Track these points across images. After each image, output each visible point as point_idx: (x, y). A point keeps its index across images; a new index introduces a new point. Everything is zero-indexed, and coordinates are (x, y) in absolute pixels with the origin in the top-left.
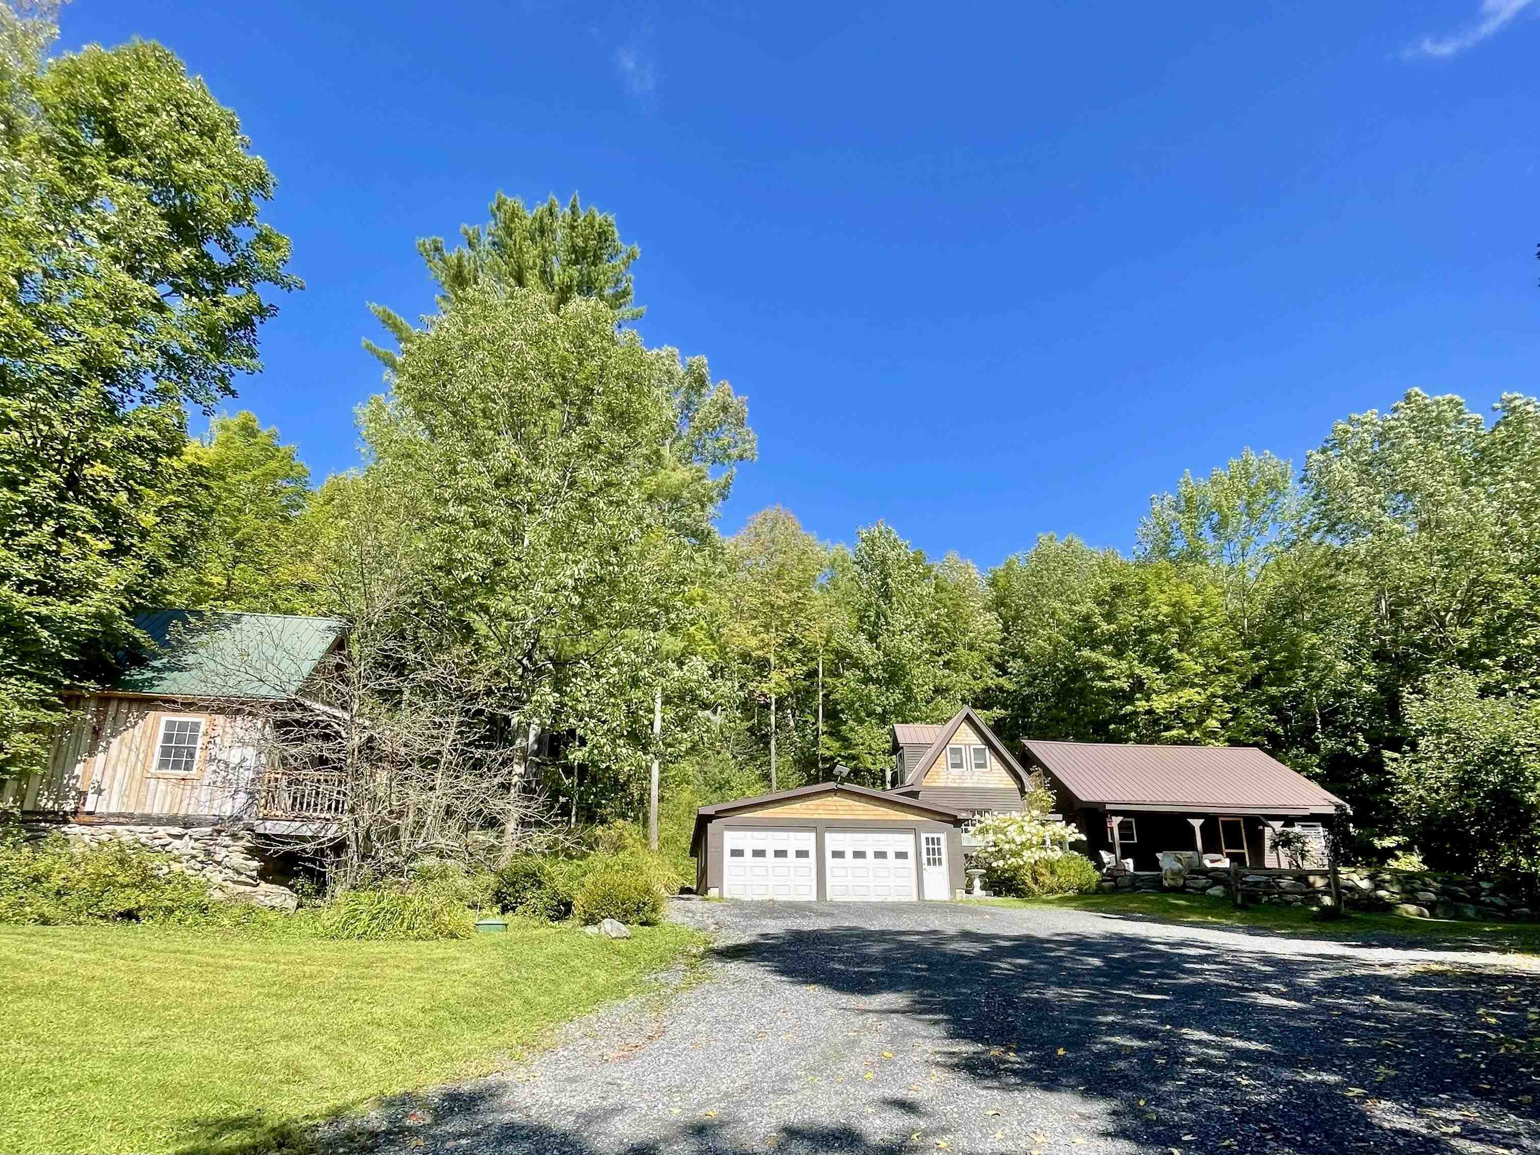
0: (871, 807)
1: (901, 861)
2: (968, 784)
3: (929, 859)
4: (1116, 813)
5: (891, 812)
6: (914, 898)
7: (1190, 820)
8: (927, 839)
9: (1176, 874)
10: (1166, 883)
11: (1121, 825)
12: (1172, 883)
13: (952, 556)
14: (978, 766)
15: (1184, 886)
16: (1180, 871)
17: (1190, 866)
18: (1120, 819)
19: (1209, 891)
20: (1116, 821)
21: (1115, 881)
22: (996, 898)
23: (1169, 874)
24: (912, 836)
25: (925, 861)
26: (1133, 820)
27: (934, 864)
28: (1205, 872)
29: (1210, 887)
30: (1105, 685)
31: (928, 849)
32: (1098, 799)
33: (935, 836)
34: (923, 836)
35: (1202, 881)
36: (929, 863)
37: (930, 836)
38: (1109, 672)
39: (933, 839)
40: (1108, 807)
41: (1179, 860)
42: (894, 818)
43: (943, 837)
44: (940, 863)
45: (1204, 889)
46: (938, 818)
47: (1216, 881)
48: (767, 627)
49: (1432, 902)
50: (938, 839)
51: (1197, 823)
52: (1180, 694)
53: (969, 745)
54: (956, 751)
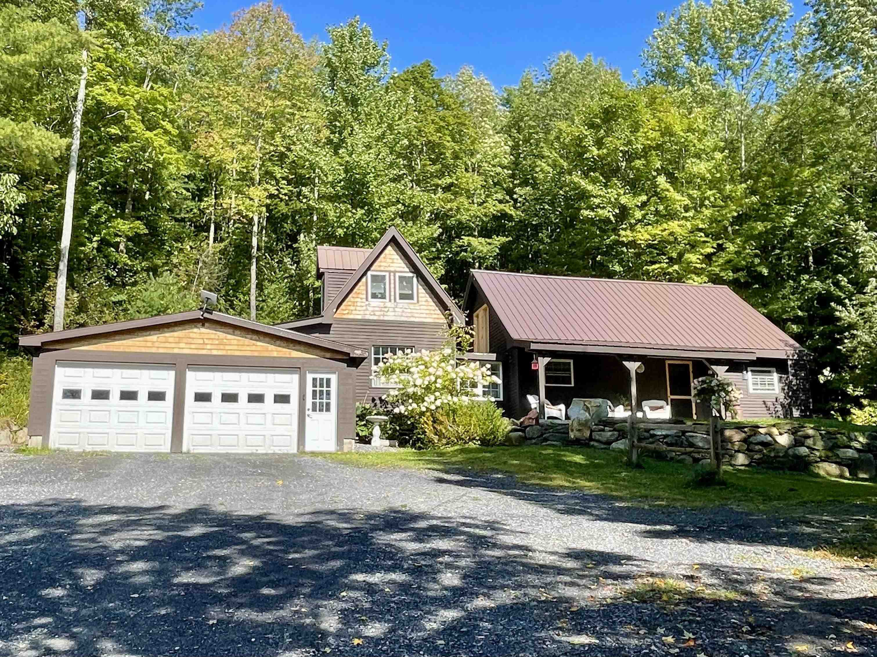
0: (247, 341)
1: (280, 406)
2: (390, 317)
3: (314, 404)
4: (543, 353)
5: (271, 347)
6: (294, 450)
7: (626, 363)
8: (314, 380)
9: (584, 424)
10: (572, 435)
11: (548, 367)
12: (578, 434)
13: (468, 70)
14: (403, 297)
15: (591, 439)
16: (587, 421)
17: (598, 416)
18: (547, 360)
19: (614, 445)
20: (542, 362)
21: (523, 431)
22: (402, 450)
23: (575, 424)
24: (296, 377)
25: (309, 404)
26: (572, 361)
27: (321, 410)
28: (612, 423)
29: (617, 440)
30: (592, 214)
31: (314, 392)
32: (524, 337)
33: (325, 376)
34: (310, 377)
35: (608, 434)
36: (314, 410)
37: (318, 376)
38: (597, 201)
39: (322, 380)
40: (533, 346)
41: (587, 409)
42: (275, 354)
43: (334, 378)
44: (328, 410)
45: (609, 443)
46: (328, 355)
47: (622, 434)
48: (247, 137)
49: (852, 459)
50: (328, 381)
51: (633, 366)
52: (665, 226)
53: (395, 272)
54: (378, 279)
